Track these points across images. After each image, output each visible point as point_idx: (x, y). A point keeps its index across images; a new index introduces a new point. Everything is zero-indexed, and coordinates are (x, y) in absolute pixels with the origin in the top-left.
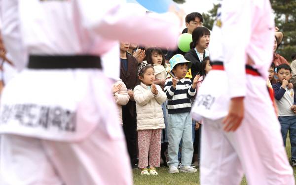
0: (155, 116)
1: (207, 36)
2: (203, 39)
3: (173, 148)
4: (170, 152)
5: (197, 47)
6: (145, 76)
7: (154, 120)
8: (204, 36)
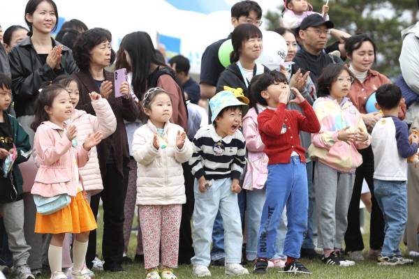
0: (167, 183)
1: (256, 39)
2: (250, 44)
3: (200, 232)
4: (195, 239)
5: (241, 59)
6: (154, 106)
7: (164, 190)
8: (250, 39)
